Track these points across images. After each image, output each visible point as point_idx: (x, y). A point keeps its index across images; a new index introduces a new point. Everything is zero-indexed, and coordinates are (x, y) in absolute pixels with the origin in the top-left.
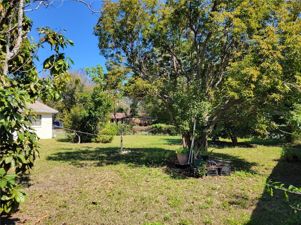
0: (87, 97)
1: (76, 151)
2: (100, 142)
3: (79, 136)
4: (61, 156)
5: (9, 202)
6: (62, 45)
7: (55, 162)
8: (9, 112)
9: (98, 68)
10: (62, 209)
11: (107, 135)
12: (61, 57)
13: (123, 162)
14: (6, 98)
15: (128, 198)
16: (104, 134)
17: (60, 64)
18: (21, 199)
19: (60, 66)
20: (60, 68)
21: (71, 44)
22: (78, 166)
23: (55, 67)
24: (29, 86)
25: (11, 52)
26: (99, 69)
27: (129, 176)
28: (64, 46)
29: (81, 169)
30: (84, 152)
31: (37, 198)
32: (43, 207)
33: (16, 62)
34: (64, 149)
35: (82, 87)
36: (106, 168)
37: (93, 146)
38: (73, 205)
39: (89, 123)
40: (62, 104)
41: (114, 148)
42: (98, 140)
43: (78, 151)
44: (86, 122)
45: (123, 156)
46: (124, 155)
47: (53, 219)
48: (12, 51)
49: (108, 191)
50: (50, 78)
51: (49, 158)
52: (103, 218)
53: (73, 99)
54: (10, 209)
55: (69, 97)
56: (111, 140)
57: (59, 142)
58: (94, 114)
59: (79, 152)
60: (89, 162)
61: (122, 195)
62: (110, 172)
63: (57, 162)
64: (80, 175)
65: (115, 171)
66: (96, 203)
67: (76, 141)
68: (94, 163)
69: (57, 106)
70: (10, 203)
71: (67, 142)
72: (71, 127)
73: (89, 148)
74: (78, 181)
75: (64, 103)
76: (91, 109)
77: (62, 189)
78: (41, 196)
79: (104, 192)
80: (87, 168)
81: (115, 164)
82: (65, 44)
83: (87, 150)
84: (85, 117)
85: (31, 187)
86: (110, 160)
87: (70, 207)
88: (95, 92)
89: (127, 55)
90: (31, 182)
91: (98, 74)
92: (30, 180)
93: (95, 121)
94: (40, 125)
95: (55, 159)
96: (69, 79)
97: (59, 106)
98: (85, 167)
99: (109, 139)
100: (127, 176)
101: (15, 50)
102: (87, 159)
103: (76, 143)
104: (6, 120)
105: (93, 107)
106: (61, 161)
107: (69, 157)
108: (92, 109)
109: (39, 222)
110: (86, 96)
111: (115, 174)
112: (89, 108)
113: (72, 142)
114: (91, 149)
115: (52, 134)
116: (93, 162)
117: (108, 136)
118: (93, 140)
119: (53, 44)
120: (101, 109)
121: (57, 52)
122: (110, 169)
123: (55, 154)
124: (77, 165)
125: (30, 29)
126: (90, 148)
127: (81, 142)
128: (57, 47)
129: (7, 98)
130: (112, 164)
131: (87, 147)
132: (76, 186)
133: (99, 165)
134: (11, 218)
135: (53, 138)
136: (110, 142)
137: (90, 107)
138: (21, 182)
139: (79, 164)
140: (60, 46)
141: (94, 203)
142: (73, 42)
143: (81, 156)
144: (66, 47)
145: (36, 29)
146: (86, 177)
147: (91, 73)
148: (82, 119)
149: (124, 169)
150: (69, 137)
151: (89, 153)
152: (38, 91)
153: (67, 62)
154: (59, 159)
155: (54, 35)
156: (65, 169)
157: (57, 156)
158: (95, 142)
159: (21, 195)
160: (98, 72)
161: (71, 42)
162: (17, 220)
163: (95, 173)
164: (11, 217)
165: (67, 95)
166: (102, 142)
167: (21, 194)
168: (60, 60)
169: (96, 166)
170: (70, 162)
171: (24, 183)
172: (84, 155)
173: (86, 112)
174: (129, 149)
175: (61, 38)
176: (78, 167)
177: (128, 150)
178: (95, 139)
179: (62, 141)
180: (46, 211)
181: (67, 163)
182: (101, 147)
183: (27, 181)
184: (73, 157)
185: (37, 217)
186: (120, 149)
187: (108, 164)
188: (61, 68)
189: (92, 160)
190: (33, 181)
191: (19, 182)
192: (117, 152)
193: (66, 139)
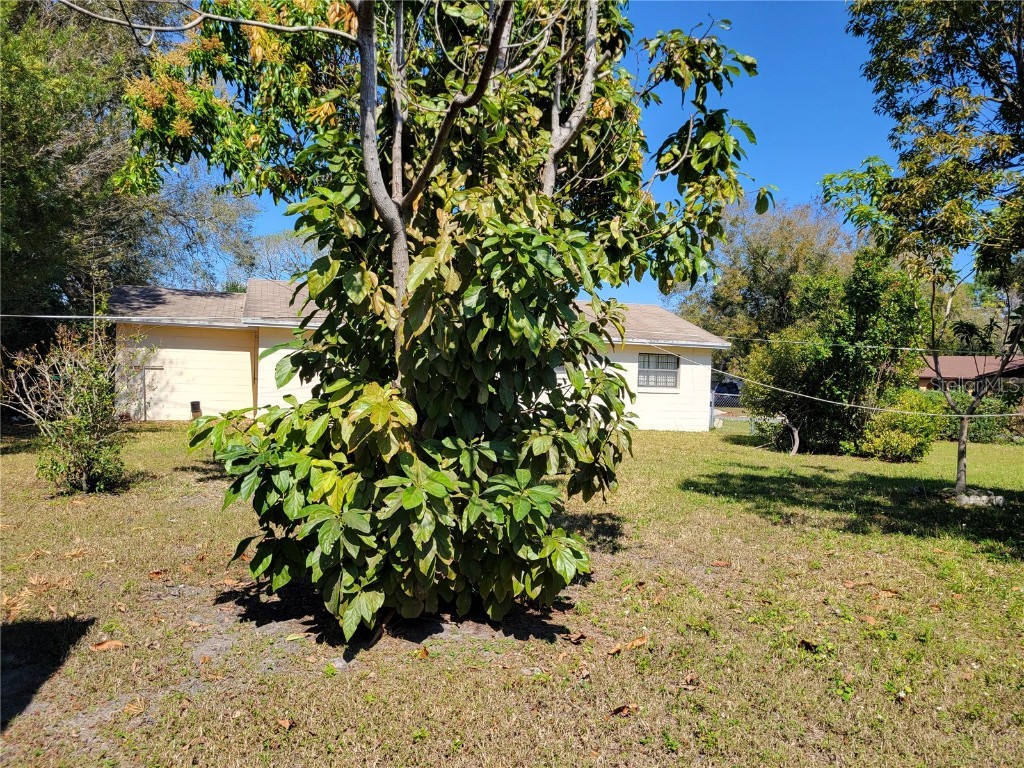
0: (828, 290)
1: (778, 475)
2: (872, 456)
3: (794, 429)
4: (726, 484)
5: (537, 569)
6: (717, 81)
7: (703, 496)
8: (543, 300)
9: (868, 172)
10: (692, 637)
11: (904, 431)
12: (714, 122)
13: (957, 534)
14: (532, 254)
15: (957, 663)
16: (889, 425)
17: (707, 146)
18: (567, 567)
19: (706, 154)
20: (707, 162)
21: (750, 67)
22: (776, 518)
23: (692, 162)
24: (607, 227)
25: (564, 127)
26: (874, 172)
27: (976, 588)
28: (725, 83)
29: (785, 530)
30: (805, 482)
31: (628, 587)
32: (638, 615)
33: (575, 158)
34: (739, 465)
35: (821, 262)
36: (877, 541)
37: (844, 467)
38: (735, 636)
39: (833, 384)
40: (750, 324)
41: (927, 482)
42: (864, 447)
43: (785, 476)
44: (822, 379)
45: (962, 512)
46: (968, 511)
47: (662, 659)
48: (567, 124)
49: (872, 622)
50: (676, 201)
51: (688, 485)
52: (832, 704)
53: (784, 308)
54: (538, 589)
55: (773, 300)
56: (918, 451)
57: (727, 444)
58: (851, 349)
59: (787, 480)
60: (815, 514)
61: (930, 649)
62: (895, 559)
63: (709, 499)
64: (776, 549)
65: (916, 558)
66: (816, 647)
67: (782, 443)
68: (837, 520)
69: (733, 332)
70: (538, 572)
71: (756, 445)
72: (769, 395)
73: (826, 471)
74: (764, 567)
75: (757, 320)
76: (842, 332)
77: (710, 579)
78: (641, 584)
79: (857, 621)
80: (805, 532)
81: (921, 535)
82: (725, 73)
83: (818, 478)
84: (818, 362)
85: (620, 554)
86: (901, 517)
87: (722, 637)
88: (859, 269)
89: (998, 92)
90: (622, 541)
91: (868, 194)
92: (621, 534)
93: (857, 375)
94: (675, 386)
95: (706, 489)
96: (734, 191)
97: (740, 332)
98: (798, 526)
99: (913, 450)
100: (967, 583)
101: (574, 120)
102: (812, 505)
103: (785, 451)
104: (534, 323)
105: (848, 326)
106: (722, 498)
107: (752, 488)
108: (845, 334)
109: (618, 652)
110: (825, 286)
111: (917, 570)
112: (833, 329)
113: (769, 446)
114: (832, 476)
115: (709, 418)
116: (831, 515)
117: (907, 436)
118: (846, 445)
119: (687, 83)
120: (880, 332)
121: (702, 108)
122: (898, 547)
123: (708, 476)
124: (773, 518)
125: (623, 49)
126: (832, 471)
127: (800, 451)
128: (701, 89)
129: (535, 254)
130: (907, 532)
131: (821, 468)
132: (755, 581)
133: (853, 528)
134: (548, 622)
135: (712, 429)
136: (917, 462)
137: (838, 324)
138: (596, 536)
139: (778, 513)
140: (710, 86)
141: (808, 647)
142: (755, 62)
143: (793, 491)
144: (731, 83)
145: (640, 42)
146: (796, 558)
147: (843, 194)
148: (808, 368)
149: (959, 558)
150: (762, 430)
151: (824, 486)
152: (633, 242)
153: (732, 138)
154: (716, 491)
155: (692, 49)
156: (729, 522)
157: (714, 481)
158: (854, 455)
159: (568, 556)
160: (869, 184)
161: (749, 59)
162: (563, 630)
163: (831, 552)
164: (551, 619)
165: (767, 294)
166: (884, 458)
167: (569, 550)
168: (708, 135)
169: (838, 530)
170: (749, 505)
171: (605, 540)
172: (804, 490)
173: (821, 342)
174: (997, 492)
175: (713, 53)
176: (775, 524)
177: (989, 495)
178: (856, 445)
179: (739, 440)
180: (644, 628)
181: (740, 506)
182: (876, 474)
183: (614, 537)
184: (765, 492)
185: (616, 639)
186: (953, 485)
187: (889, 529)
188: (711, 163)
189: (828, 507)
190: (629, 538)
191: (591, 535)
192: (940, 497)
193: (753, 438)
